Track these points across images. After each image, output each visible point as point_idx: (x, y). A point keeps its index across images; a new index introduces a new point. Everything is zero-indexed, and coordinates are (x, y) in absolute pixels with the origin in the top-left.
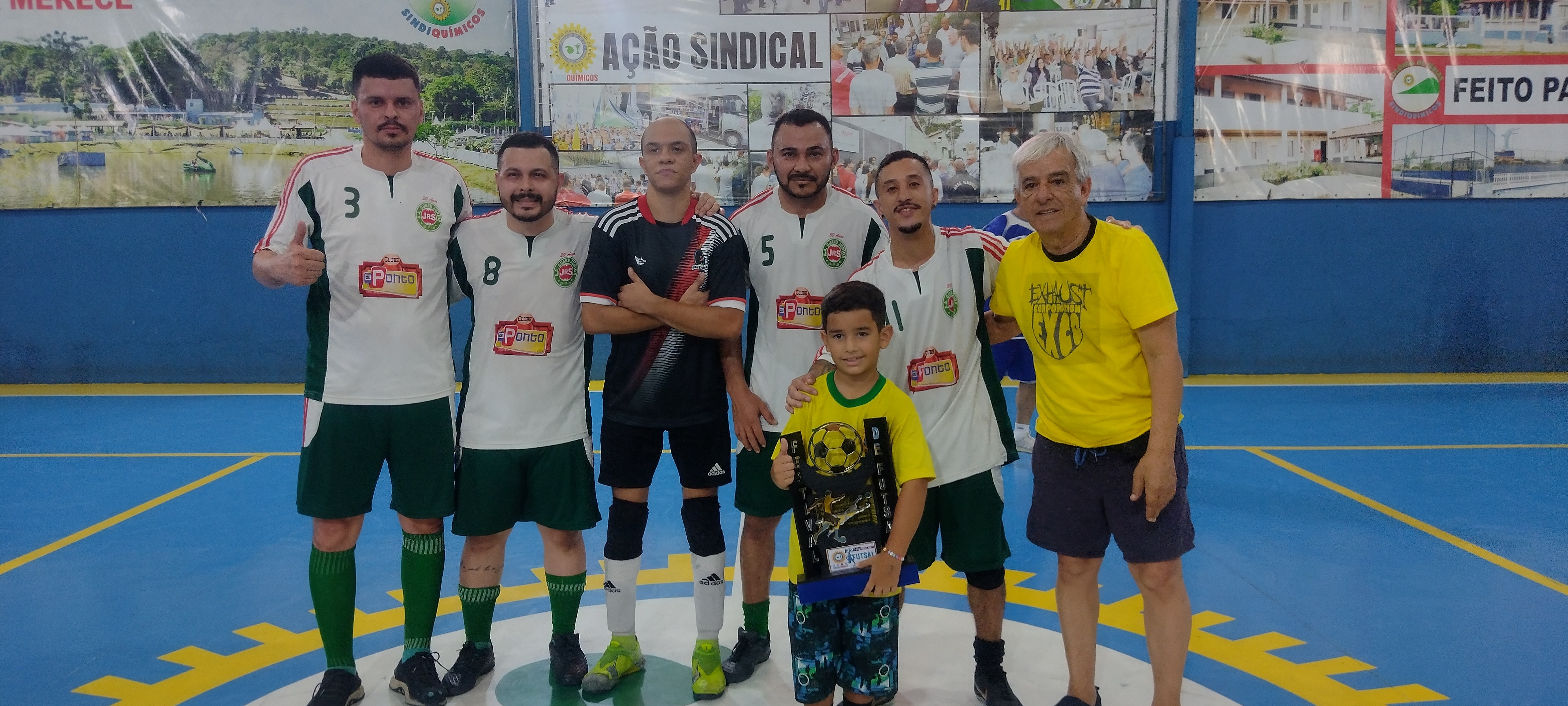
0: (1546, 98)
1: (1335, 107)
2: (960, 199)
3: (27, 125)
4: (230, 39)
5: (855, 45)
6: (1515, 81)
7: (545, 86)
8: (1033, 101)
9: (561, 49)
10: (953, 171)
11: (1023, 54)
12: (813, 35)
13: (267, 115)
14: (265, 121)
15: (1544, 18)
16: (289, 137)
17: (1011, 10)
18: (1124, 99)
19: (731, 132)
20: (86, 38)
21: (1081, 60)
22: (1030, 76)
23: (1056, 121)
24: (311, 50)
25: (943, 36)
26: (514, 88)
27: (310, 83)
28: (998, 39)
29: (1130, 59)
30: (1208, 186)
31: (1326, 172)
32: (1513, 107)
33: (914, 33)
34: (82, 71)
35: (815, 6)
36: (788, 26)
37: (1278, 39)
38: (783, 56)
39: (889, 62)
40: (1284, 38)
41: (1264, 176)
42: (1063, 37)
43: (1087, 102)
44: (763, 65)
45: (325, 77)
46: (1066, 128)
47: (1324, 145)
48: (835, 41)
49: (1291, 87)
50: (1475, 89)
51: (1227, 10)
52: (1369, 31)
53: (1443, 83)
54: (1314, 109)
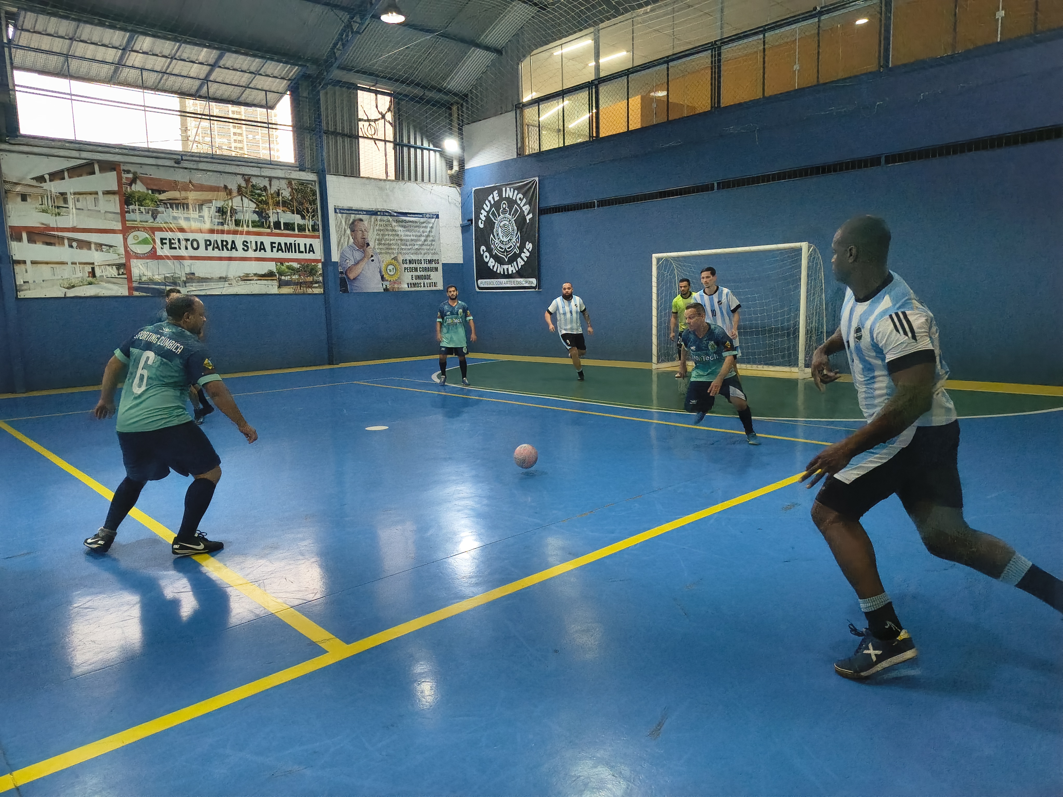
0: (207, 249)
1: (97, 250)
6: (191, 240)
30: (26, 290)
31: (96, 282)
32: (191, 252)
37: (59, 214)
40: (62, 214)
41: (60, 285)
47: (93, 268)
49: (70, 240)
50: (171, 243)
51: (24, 198)
52: (110, 212)
53: (154, 240)
54: (85, 251)
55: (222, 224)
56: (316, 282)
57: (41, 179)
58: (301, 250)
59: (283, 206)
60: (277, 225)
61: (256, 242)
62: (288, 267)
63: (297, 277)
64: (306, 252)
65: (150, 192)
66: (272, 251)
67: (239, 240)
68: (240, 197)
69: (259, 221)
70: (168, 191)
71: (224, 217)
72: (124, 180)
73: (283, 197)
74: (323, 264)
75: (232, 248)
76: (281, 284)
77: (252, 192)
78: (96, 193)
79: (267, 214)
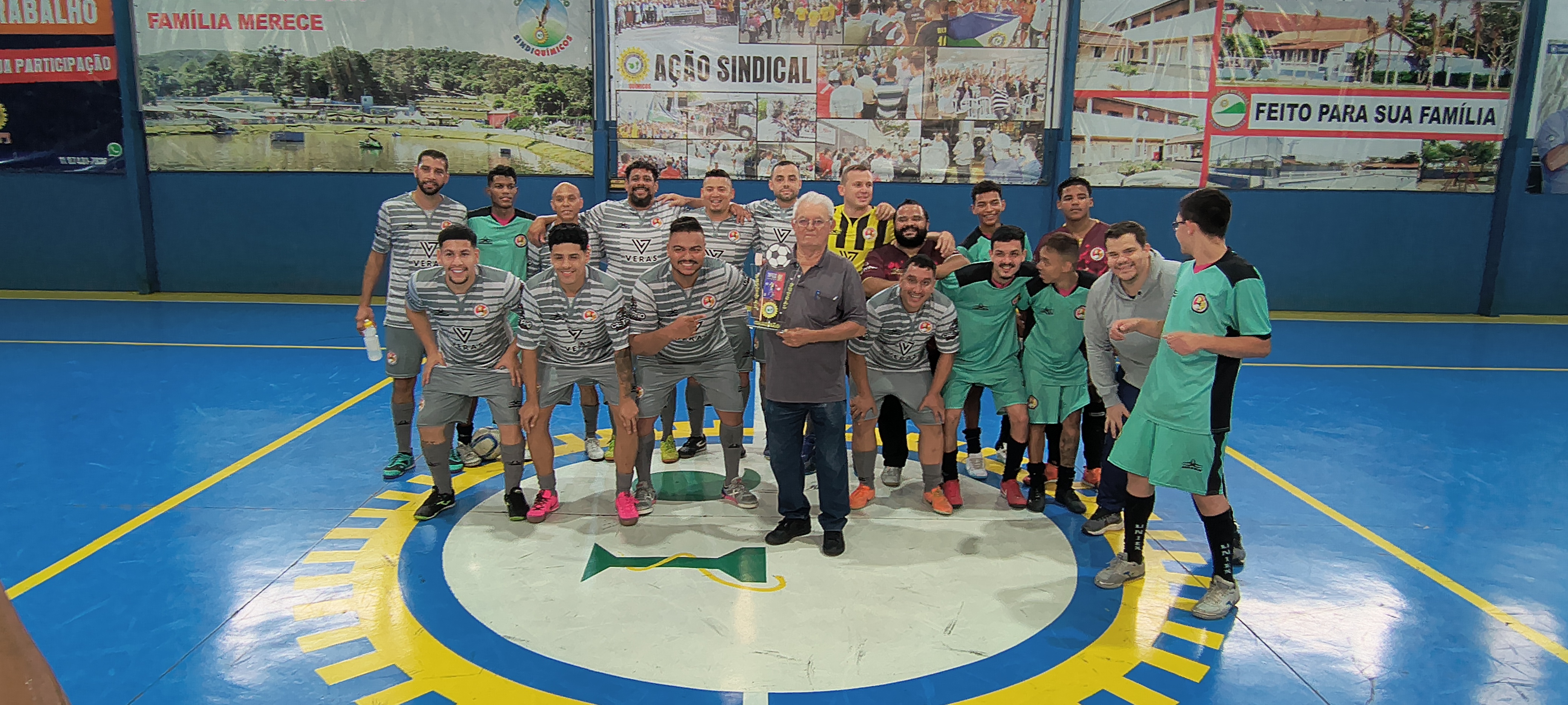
0: (1320, 120)
1: (1170, 122)
2: (906, 179)
3: (249, 113)
4: (391, 54)
5: (835, 68)
6: (1300, 106)
7: (613, 92)
8: (960, 112)
9: (625, 64)
10: (901, 159)
11: (954, 78)
12: (805, 58)
13: (418, 109)
14: (417, 113)
15: (1322, 62)
16: (433, 125)
17: (946, 46)
18: (1024, 112)
19: (744, 128)
20: (290, 50)
21: (995, 83)
22: (958, 93)
23: (976, 126)
24: (450, 63)
25: (897, 63)
26: (591, 93)
27: (450, 86)
28: (936, 67)
29: (1029, 84)
31: (1161, 167)
32: (1297, 124)
33: (877, 60)
34: (287, 74)
35: (807, 38)
36: (787, 53)
37: (1133, 72)
38: (783, 74)
39: (859, 81)
40: (1137, 72)
41: (1118, 170)
42: (982, 66)
43: (997, 113)
44: (769, 80)
45: (460, 82)
46: (982, 132)
47: (1161, 148)
48: (821, 64)
49: (1141, 108)
50: (1271, 111)
51: (1098, 51)
52: (1198, 68)
53: (1248, 106)
54: (1155, 123)
55: (1351, 79)
56: (1486, 174)
57: (1122, 25)
58: (1471, 119)
59: (1457, 46)
60: (1440, 79)
61: (1399, 108)
62: (1443, 149)
63: (1454, 164)
64: (1479, 123)
65: (1256, 34)
66: (1421, 122)
67: (1371, 104)
68: (1388, 35)
69: (1410, 73)
70: (1281, 32)
71: (1357, 68)
72: (1224, 20)
73: (1460, 31)
74: (1507, 144)
75: (1359, 117)
76: (1425, 175)
77: (1409, 25)
78: (1185, 41)
79: (1427, 61)
